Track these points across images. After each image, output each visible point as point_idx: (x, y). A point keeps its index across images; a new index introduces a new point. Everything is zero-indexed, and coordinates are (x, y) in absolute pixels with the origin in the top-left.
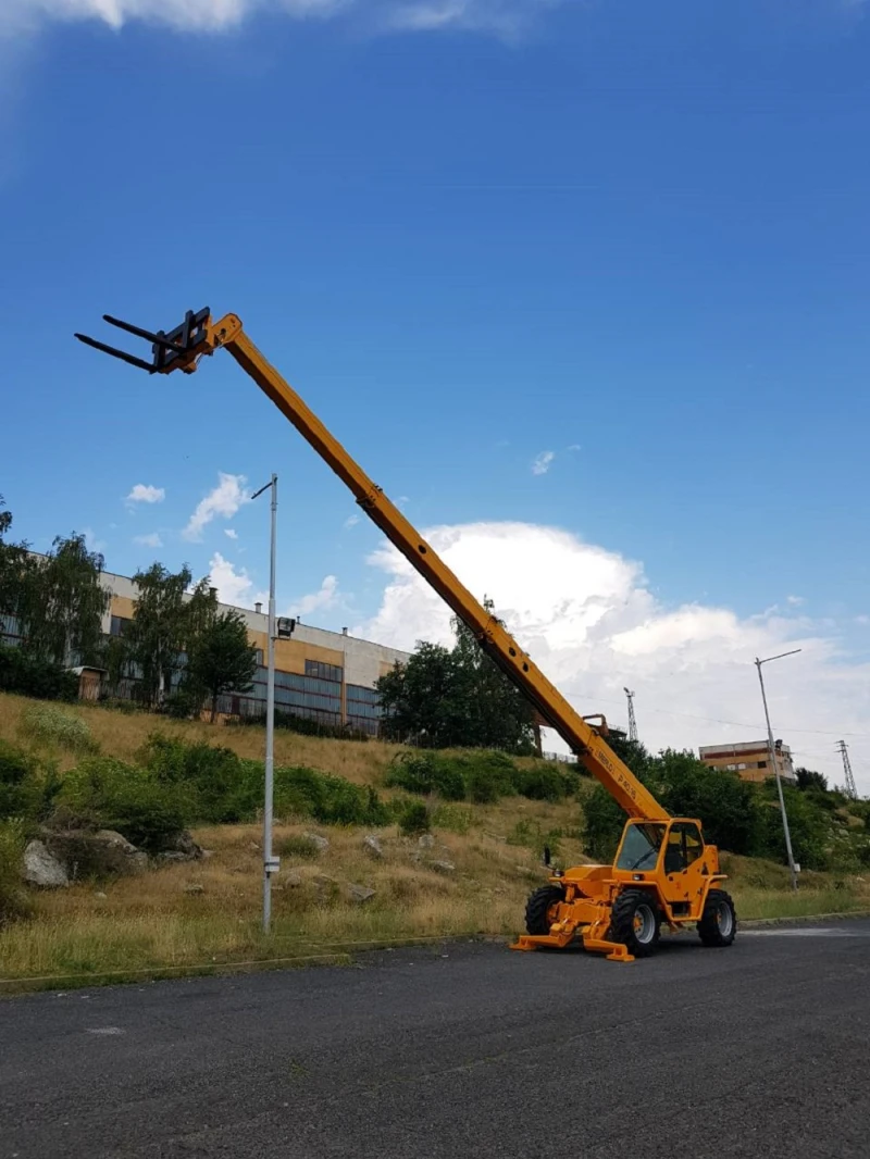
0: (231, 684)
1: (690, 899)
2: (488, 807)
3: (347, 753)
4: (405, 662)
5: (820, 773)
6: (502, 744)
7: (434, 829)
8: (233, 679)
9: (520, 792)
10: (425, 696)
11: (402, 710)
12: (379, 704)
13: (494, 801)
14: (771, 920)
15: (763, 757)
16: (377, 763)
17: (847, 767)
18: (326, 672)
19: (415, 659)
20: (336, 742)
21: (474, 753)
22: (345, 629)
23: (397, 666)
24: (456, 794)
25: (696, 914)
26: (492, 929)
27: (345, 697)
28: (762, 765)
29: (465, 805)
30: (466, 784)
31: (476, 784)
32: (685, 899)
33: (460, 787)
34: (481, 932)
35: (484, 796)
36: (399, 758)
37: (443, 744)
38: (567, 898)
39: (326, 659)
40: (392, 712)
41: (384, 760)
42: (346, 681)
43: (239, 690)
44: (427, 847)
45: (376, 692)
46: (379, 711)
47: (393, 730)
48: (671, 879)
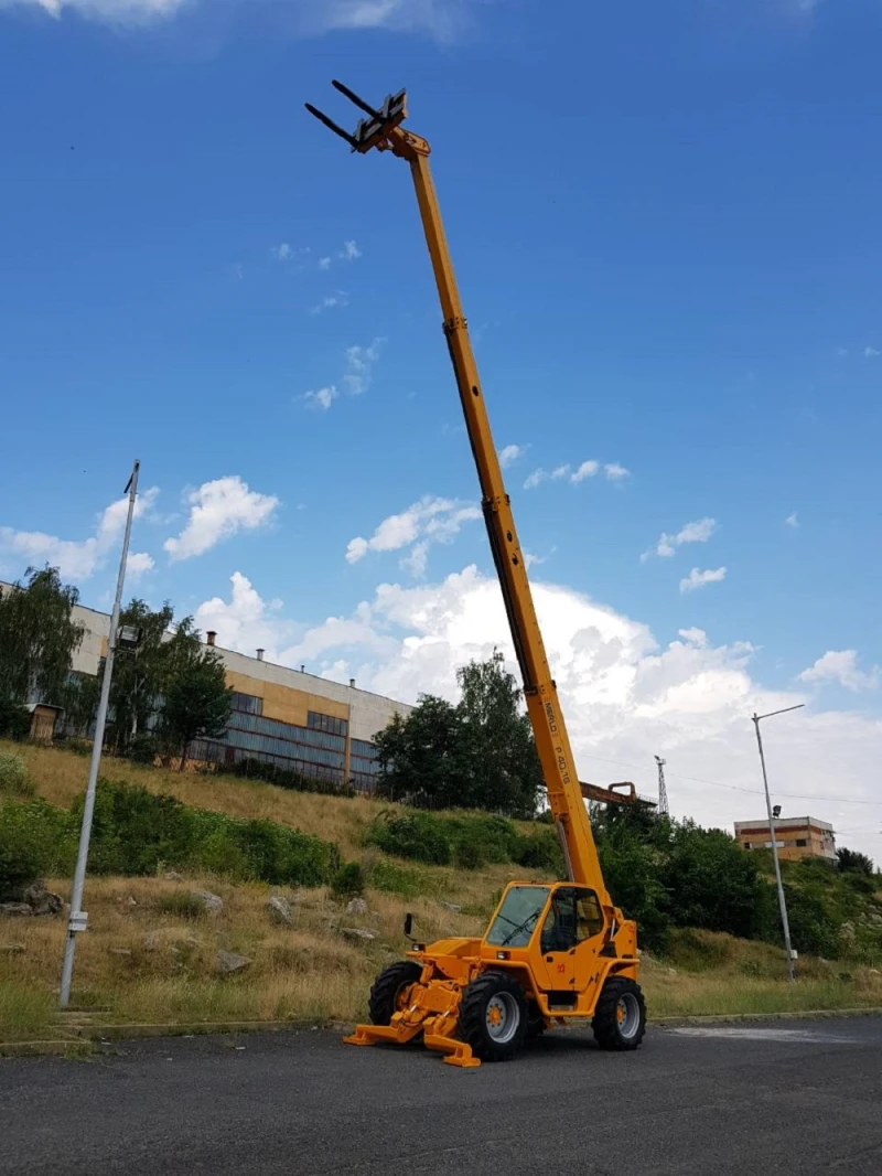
0: (203, 729)
3: (326, 809)
4: (405, 716)
5: (864, 855)
7: (369, 892)
8: (205, 724)
9: (514, 860)
10: (425, 752)
11: (400, 766)
12: (377, 759)
13: (481, 866)
15: (802, 835)
16: (359, 821)
18: (328, 725)
19: (418, 713)
20: (316, 797)
21: (475, 815)
22: (352, 680)
23: (397, 719)
27: (349, 752)
28: (801, 843)
30: (452, 848)
31: (462, 847)
33: (445, 851)
35: (470, 860)
36: (383, 816)
37: (439, 807)
38: (423, 979)
39: (330, 712)
40: (389, 769)
41: (366, 818)
42: (351, 735)
43: (212, 736)
44: (354, 912)
45: (374, 746)
46: (376, 767)
47: (391, 787)
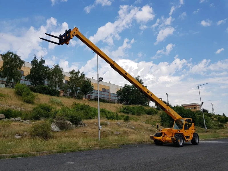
0: (88, 93)
1: (190, 135)
2: (140, 116)
3: (111, 106)
4: (122, 88)
5: (207, 110)
6: (142, 104)
7: (130, 120)
8: (89, 92)
9: (146, 114)
10: (126, 95)
11: (122, 98)
12: (117, 97)
13: (141, 115)
14: (203, 139)
15: (195, 106)
16: (117, 108)
17: (213, 108)
18: (106, 91)
19: (124, 88)
20: (109, 104)
21: (136, 106)
22: (109, 82)
23: (120, 89)
24: (133, 114)
25: (191, 138)
26: (146, 141)
27: (110, 95)
28: (195, 108)
29: (135, 116)
30: (135, 112)
31: (137, 112)
32: (189, 135)
33: (134, 113)
34: (143, 141)
35: (139, 114)
36: (122, 107)
37: (130, 104)
38: (163, 135)
39: (106, 88)
40: (119, 98)
41: (118, 107)
42: (110, 92)
43: (90, 94)
44: (129, 124)
45: (116, 94)
46: (117, 98)
47: (120, 101)
48: (186, 131)
